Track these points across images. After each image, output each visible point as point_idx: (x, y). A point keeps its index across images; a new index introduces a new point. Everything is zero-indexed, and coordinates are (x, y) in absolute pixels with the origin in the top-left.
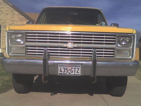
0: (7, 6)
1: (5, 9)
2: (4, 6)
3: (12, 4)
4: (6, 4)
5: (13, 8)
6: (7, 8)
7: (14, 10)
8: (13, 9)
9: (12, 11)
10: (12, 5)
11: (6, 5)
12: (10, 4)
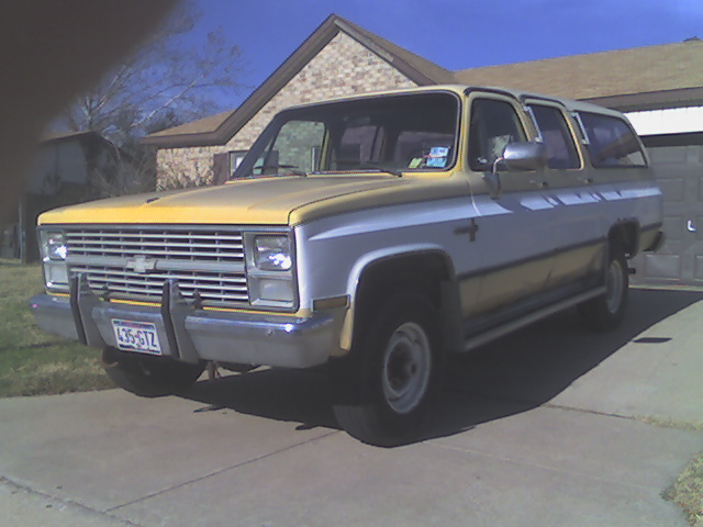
0: (378, 66)
1: (371, 76)
2: (368, 68)
3: (392, 54)
4: (374, 58)
5: (400, 70)
6: (379, 75)
7: (403, 78)
8: (397, 73)
9: (397, 81)
10: (391, 59)
11: (376, 63)
12: (387, 56)
